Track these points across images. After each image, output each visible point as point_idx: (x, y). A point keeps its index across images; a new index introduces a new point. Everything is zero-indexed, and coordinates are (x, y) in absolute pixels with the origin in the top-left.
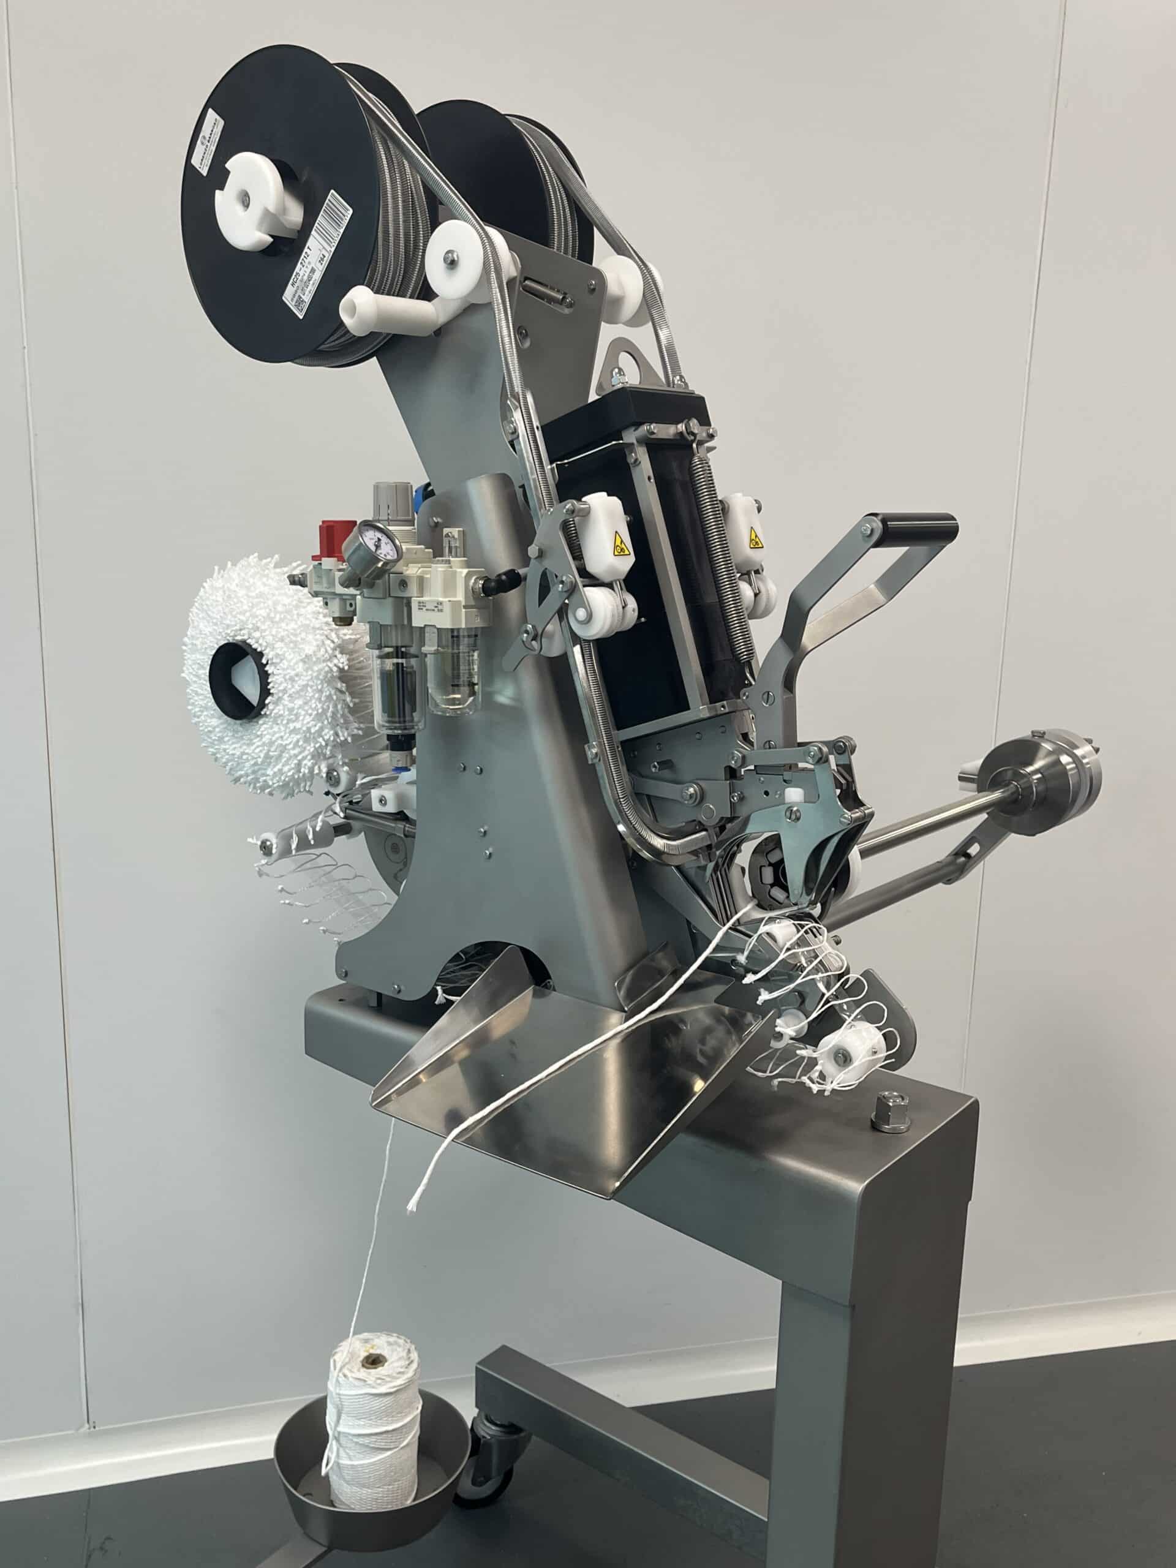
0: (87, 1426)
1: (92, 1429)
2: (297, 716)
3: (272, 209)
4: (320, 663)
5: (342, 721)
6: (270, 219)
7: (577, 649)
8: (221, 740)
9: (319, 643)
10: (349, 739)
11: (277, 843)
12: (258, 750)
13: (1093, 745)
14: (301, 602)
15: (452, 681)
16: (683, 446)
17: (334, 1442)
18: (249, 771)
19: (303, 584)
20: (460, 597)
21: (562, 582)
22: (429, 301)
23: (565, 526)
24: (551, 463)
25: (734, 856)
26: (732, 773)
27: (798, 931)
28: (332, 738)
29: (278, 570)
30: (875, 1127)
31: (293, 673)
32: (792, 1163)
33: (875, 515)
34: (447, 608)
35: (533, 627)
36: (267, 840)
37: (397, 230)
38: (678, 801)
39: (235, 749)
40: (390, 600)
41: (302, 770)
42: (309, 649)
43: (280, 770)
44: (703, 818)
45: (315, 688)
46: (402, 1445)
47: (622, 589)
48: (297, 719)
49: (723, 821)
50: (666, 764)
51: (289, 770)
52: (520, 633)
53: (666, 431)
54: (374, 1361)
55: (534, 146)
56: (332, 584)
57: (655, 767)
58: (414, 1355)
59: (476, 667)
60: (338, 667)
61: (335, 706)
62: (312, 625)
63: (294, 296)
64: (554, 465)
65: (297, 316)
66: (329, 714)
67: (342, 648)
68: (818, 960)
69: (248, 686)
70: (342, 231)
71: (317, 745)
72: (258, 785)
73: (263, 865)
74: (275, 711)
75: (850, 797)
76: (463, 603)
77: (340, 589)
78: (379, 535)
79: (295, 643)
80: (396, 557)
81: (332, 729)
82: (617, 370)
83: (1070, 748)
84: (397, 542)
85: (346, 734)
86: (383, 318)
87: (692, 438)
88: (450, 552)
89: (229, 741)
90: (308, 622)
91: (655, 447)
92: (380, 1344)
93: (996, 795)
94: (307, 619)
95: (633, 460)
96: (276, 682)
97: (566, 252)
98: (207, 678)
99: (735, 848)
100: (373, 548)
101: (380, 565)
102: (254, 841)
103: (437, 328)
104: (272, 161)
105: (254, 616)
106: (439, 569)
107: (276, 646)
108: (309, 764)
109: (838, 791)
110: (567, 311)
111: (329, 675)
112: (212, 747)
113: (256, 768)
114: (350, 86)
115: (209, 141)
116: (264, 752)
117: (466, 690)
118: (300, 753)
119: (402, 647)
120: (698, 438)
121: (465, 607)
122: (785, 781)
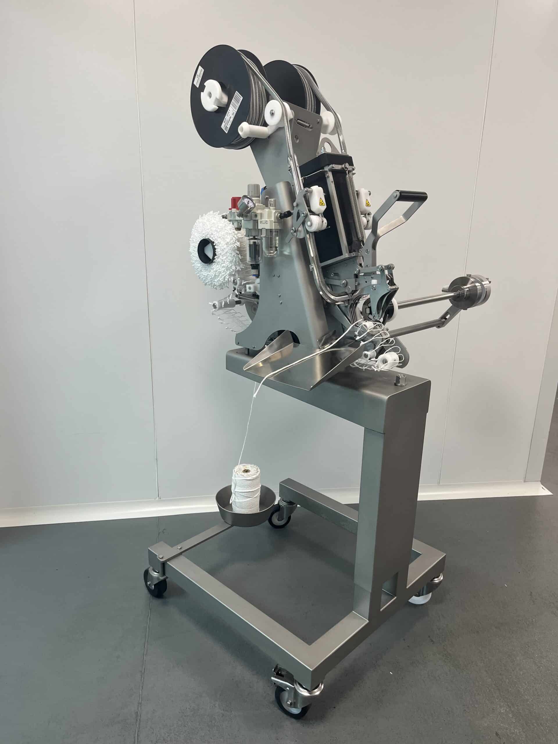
0: (158, 498)
1: (160, 499)
2: (224, 262)
3: (218, 98)
4: (231, 245)
5: (238, 263)
6: (218, 101)
7: (308, 236)
8: (201, 270)
9: (231, 238)
10: (240, 270)
11: (218, 304)
12: (212, 274)
13: (489, 280)
14: (226, 226)
15: (270, 246)
16: (343, 172)
17: (234, 495)
18: (210, 281)
19: (226, 218)
20: (273, 219)
21: (303, 213)
22: (266, 127)
23: (305, 196)
24: (302, 177)
25: (356, 304)
26: (356, 276)
27: (374, 325)
28: (235, 269)
29: (219, 216)
30: (395, 385)
31: (223, 248)
32: (368, 392)
33: (398, 191)
34: (269, 222)
35: (295, 228)
36: (215, 303)
37: (256, 103)
38: (339, 286)
39: (205, 273)
40: (252, 221)
41: (226, 279)
42: (228, 240)
43: (219, 280)
44: (347, 291)
45: (230, 253)
46: (255, 497)
47: (322, 216)
48: (224, 263)
49: (353, 292)
50: (336, 274)
51: (222, 280)
52: (291, 230)
53: (338, 167)
54: (246, 471)
55: (301, 74)
56: (235, 217)
57: (333, 275)
58: (259, 470)
59: (277, 242)
60: (237, 246)
61: (236, 259)
62: (229, 233)
63: (225, 126)
64: (303, 178)
65: (224, 132)
66: (234, 261)
67: (238, 240)
68: (380, 333)
69: (209, 253)
70: (239, 104)
71: (230, 271)
72: (212, 285)
73: (214, 311)
74: (218, 260)
75: (392, 283)
76: (274, 221)
77: (237, 218)
78: (249, 200)
79: (224, 238)
80: (253, 206)
81: (235, 266)
82: (323, 148)
83: (480, 281)
84: (254, 202)
85: (239, 268)
86: (251, 132)
87: (347, 169)
88: (270, 205)
89: (203, 271)
90: (227, 232)
91: (335, 172)
92: (249, 467)
93: (452, 294)
94: (228, 231)
95: (327, 176)
96: (218, 251)
97: (311, 111)
98: (197, 251)
99: (357, 301)
100: (247, 204)
101: (249, 209)
102: (211, 303)
103: (268, 136)
104: (219, 82)
105: (212, 230)
106: (267, 210)
107: (218, 239)
108: (228, 277)
109: (388, 281)
110: (311, 130)
111: (234, 249)
112: (198, 274)
113: (212, 279)
114: (242, 57)
115: (199, 76)
116: (214, 274)
117: (274, 249)
118: (225, 274)
119: (256, 236)
120: (348, 170)
121: (274, 222)
122: (372, 278)
